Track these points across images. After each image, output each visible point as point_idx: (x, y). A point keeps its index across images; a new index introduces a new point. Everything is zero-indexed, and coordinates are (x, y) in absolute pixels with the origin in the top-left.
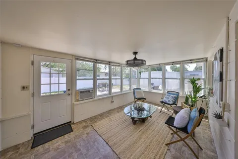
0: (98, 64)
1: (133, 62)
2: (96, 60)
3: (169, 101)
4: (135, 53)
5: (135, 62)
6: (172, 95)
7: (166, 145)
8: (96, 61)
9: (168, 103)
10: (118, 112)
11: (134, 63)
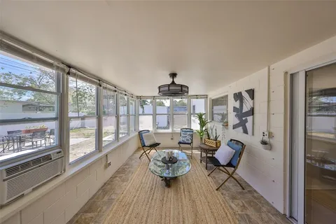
0: (71, 78)
1: (167, 88)
2: (70, 67)
3: (187, 140)
4: (173, 75)
5: (171, 88)
6: (188, 133)
7: (217, 190)
8: (69, 69)
9: (187, 142)
10: (123, 181)
11: (169, 90)
